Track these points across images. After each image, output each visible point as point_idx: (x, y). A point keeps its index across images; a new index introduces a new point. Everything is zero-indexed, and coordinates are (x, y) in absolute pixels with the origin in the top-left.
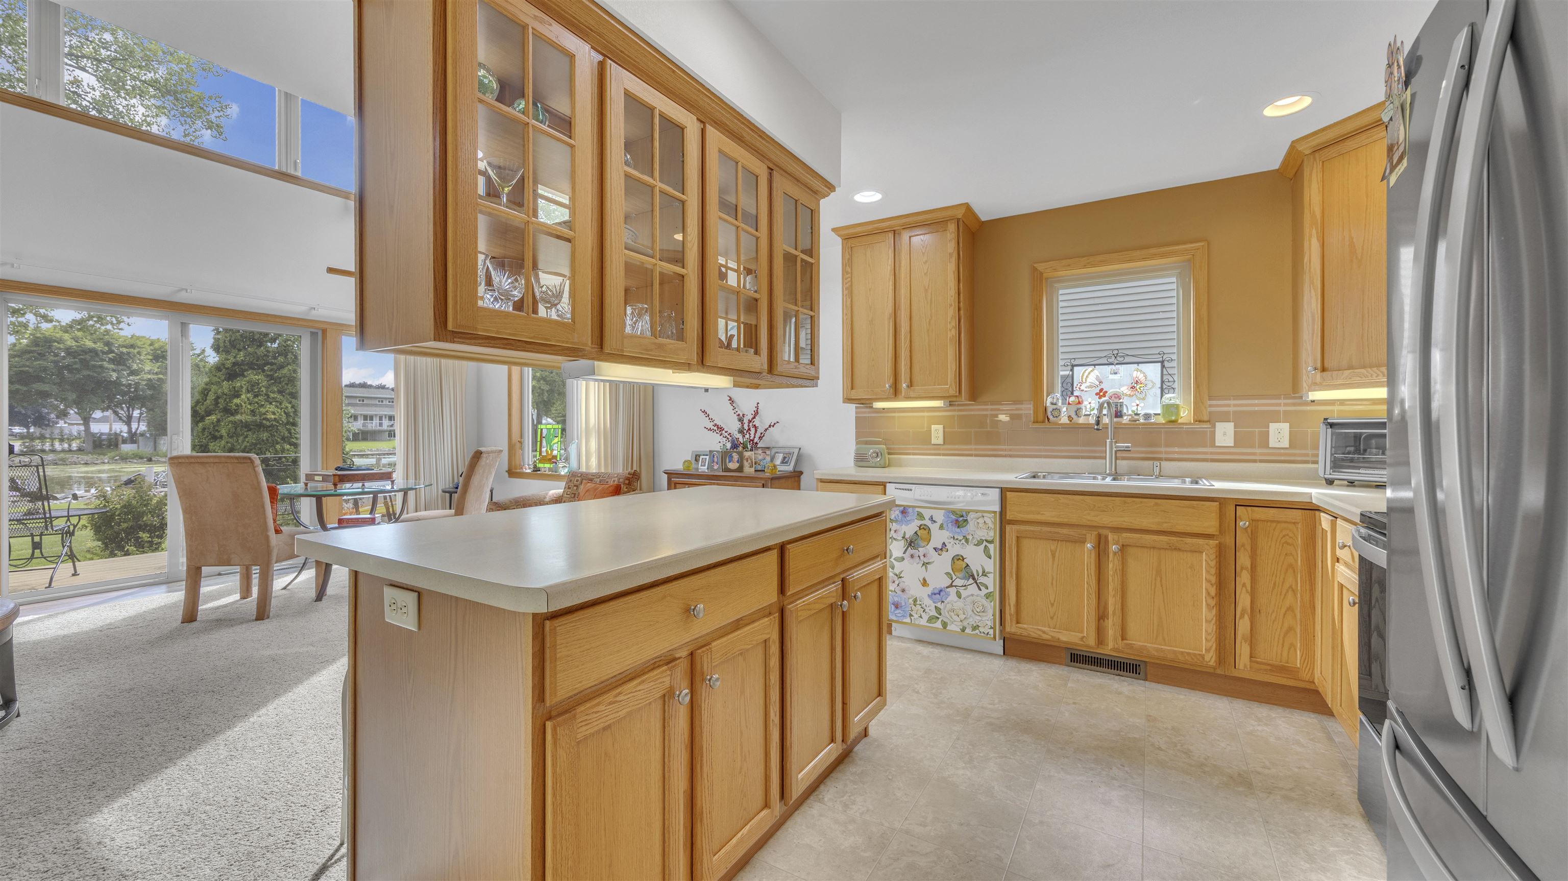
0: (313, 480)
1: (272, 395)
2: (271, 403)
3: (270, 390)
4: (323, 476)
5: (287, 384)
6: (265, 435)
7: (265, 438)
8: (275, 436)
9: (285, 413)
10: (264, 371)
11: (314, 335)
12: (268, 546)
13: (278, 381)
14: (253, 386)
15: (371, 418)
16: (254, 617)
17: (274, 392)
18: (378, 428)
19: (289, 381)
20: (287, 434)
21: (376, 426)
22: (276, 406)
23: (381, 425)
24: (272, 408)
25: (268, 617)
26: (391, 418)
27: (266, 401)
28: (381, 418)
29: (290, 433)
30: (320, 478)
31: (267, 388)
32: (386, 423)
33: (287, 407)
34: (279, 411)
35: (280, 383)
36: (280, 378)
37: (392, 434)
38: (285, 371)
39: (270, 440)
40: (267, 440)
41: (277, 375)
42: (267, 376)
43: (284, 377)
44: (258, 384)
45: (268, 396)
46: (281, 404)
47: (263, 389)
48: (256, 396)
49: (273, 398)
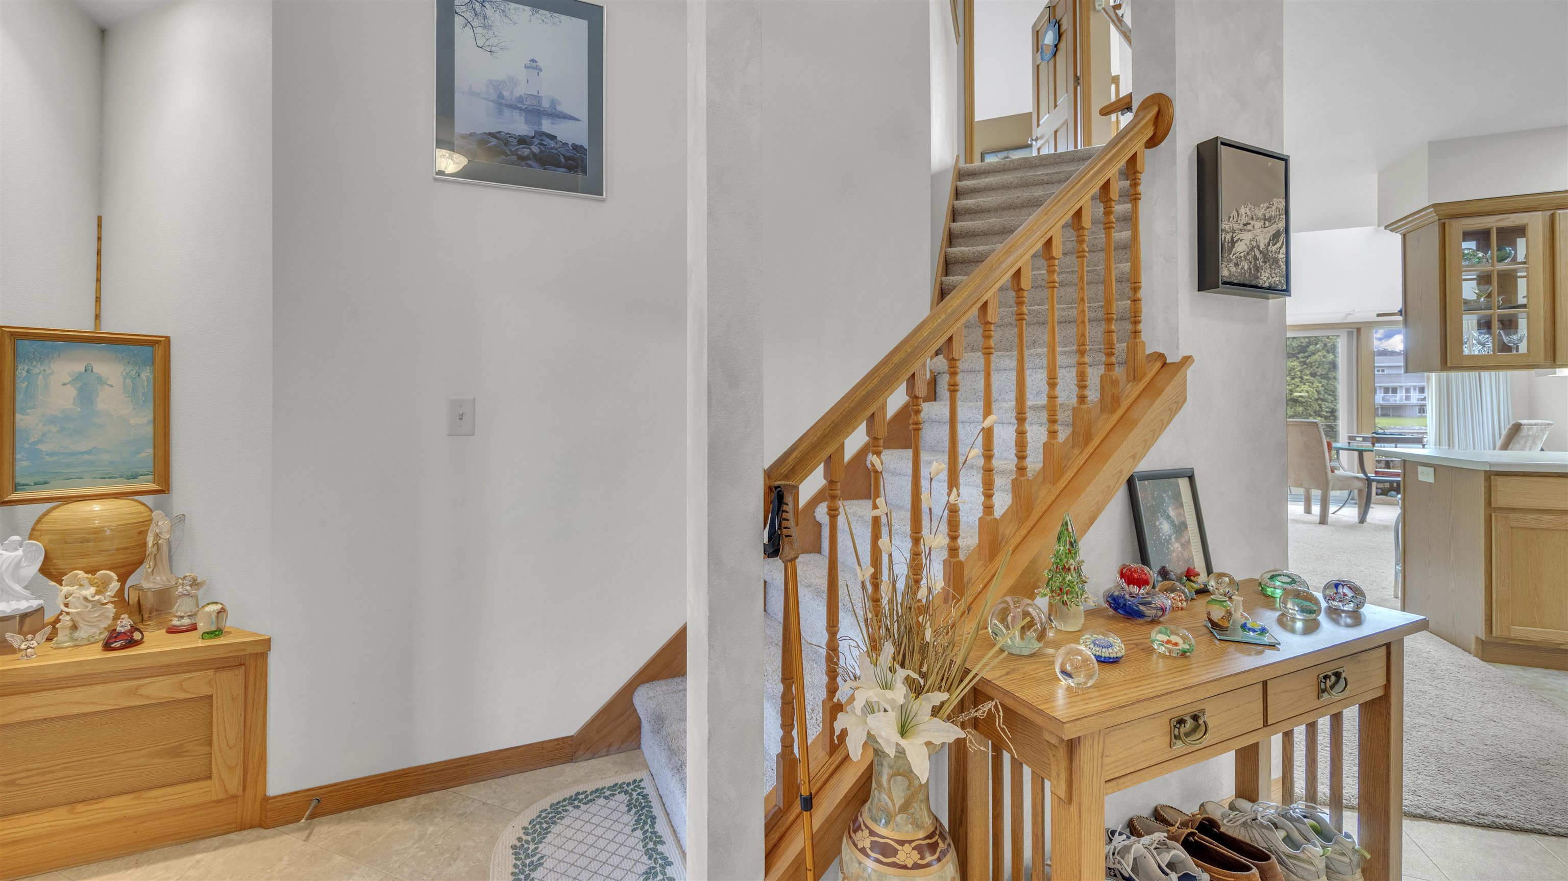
0: (1355, 440)
1: (1305, 377)
2: (1304, 384)
3: (1303, 373)
4: (1363, 437)
5: (1318, 368)
6: (1300, 409)
7: (1300, 412)
8: (1308, 410)
9: (1317, 391)
10: (1298, 358)
11: (1350, 333)
12: (1327, 479)
13: (1310, 365)
14: (1290, 371)
15: (1394, 391)
16: (1318, 522)
17: (1307, 375)
18: (1405, 402)
19: (1319, 364)
20: (1318, 408)
21: (1401, 399)
22: (1309, 386)
23: (1407, 398)
24: (1306, 387)
25: (1327, 524)
26: (1422, 390)
27: (1301, 382)
28: (1408, 390)
29: (1321, 407)
30: (1361, 439)
31: (1301, 371)
32: (1415, 397)
33: (1318, 387)
34: (1312, 389)
35: (1311, 367)
36: (1312, 363)
37: (1422, 409)
38: (1316, 357)
39: (1304, 413)
40: (1302, 413)
41: (1309, 360)
42: (1300, 362)
43: (1315, 362)
44: (1294, 369)
45: (1301, 378)
46: (1312, 383)
47: (1298, 373)
48: (1293, 379)
49: (1306, 379)
